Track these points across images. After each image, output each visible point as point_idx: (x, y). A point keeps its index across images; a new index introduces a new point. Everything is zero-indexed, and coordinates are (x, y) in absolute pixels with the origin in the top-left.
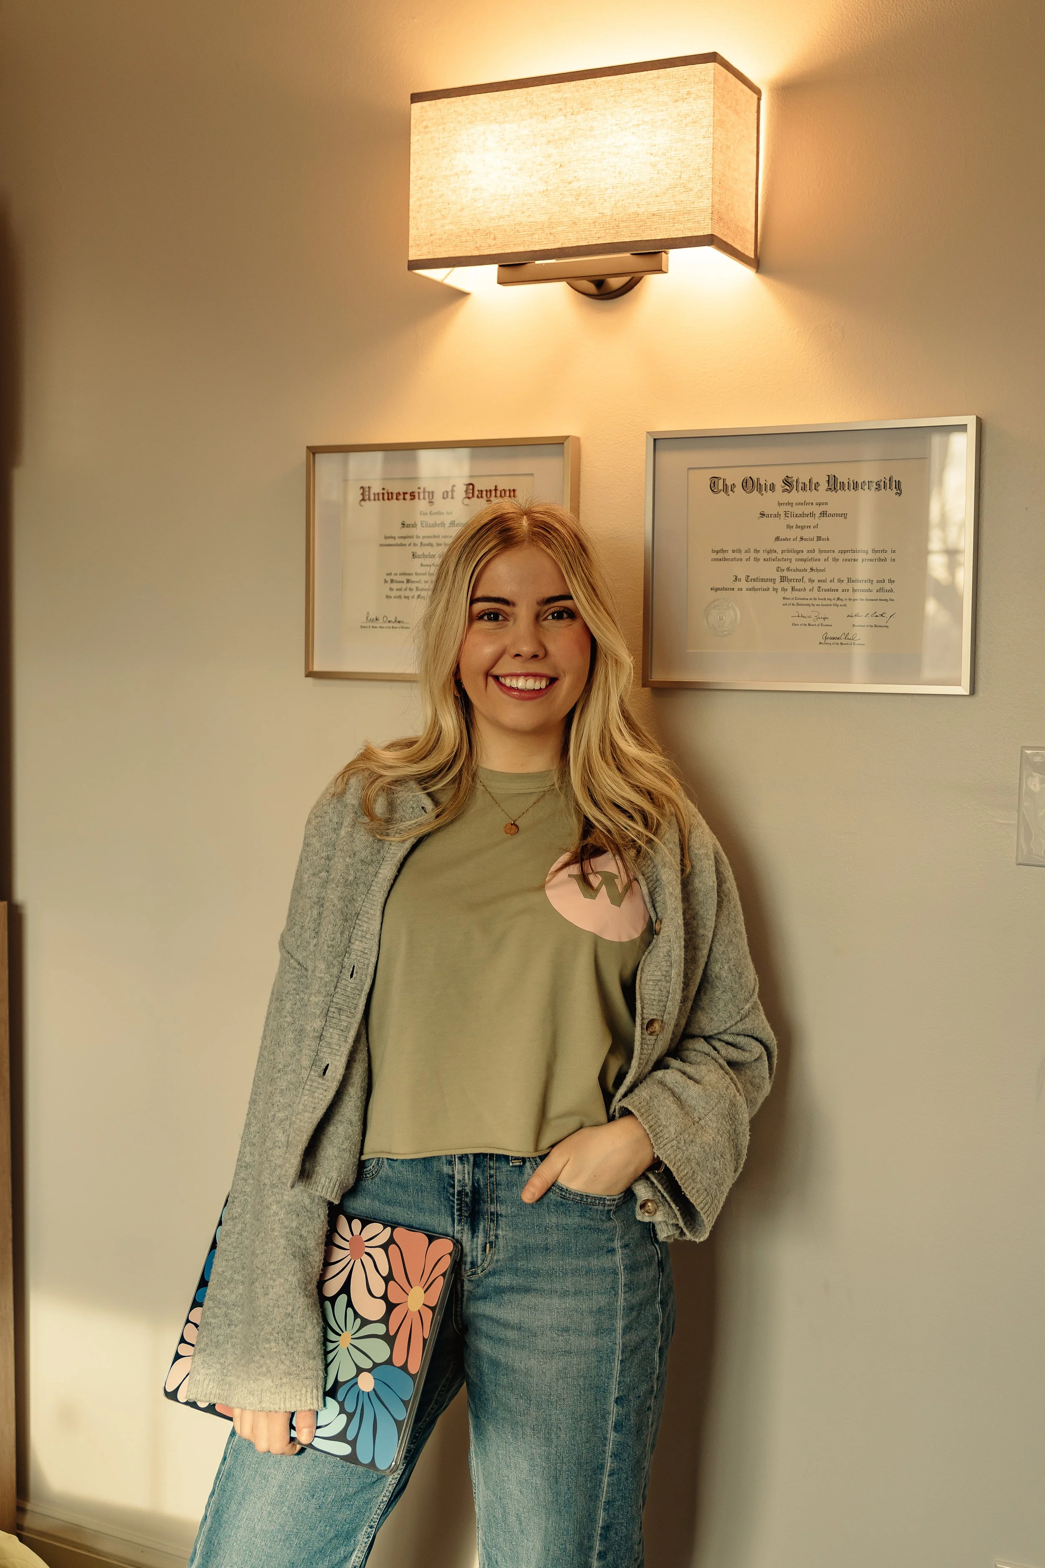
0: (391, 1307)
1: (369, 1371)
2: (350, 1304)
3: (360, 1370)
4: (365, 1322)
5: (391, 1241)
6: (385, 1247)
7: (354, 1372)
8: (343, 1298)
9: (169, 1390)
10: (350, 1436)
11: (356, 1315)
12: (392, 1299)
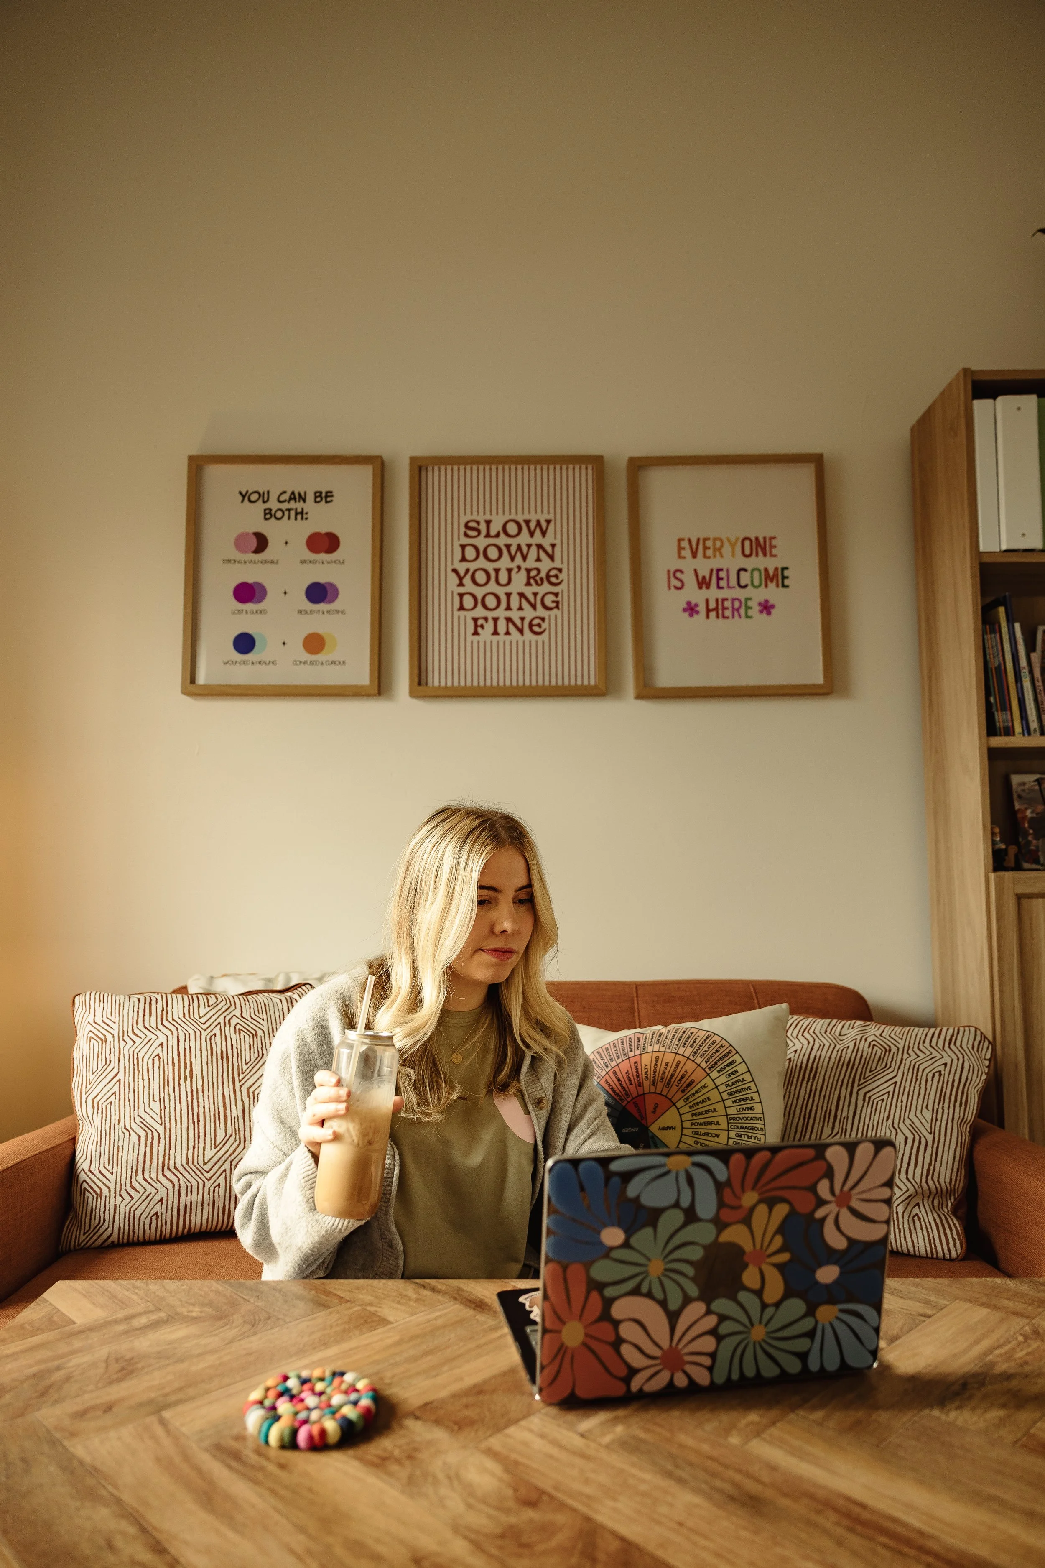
0: (606, 1316)
1: (612, 1249)
2: (663, 1304)
3: (626, 1245)
4: (636, 1292)
5: (627, 1380)
6: (633, 1372)
7: (633, 1241)
8: (673, 1305)
9: (888, 1150)
10: (616, 1180)
11: (649, 1295)
12: (607, 1326)
